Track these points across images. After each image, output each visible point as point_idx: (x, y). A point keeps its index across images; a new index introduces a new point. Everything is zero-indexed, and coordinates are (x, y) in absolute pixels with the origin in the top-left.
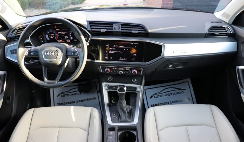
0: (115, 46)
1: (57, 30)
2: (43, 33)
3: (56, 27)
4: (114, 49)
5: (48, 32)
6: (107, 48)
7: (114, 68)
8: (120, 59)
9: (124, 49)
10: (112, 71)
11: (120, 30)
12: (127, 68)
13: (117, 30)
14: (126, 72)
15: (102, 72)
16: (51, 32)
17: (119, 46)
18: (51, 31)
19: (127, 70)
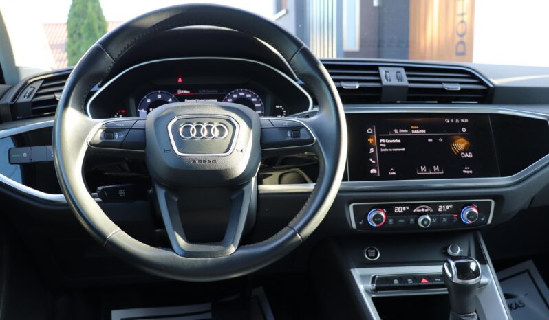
0: (396, 131)
1: (180, 92)
2: (132, 102)
3: (180, 80)
4: (394, 141)
5: (149, 101)
6: (370, 140)
7: (398, 210)
8: (420, 171)
9: (430, 140)
10: (391, 221)
11: (405, 83)
12: (442, 204)
13: (395, 82)
14: (439, 220)
15: (354, 226)
16: (160, 100)
17: (410, 130)
18: (159, 96)
19: (443, 212)
